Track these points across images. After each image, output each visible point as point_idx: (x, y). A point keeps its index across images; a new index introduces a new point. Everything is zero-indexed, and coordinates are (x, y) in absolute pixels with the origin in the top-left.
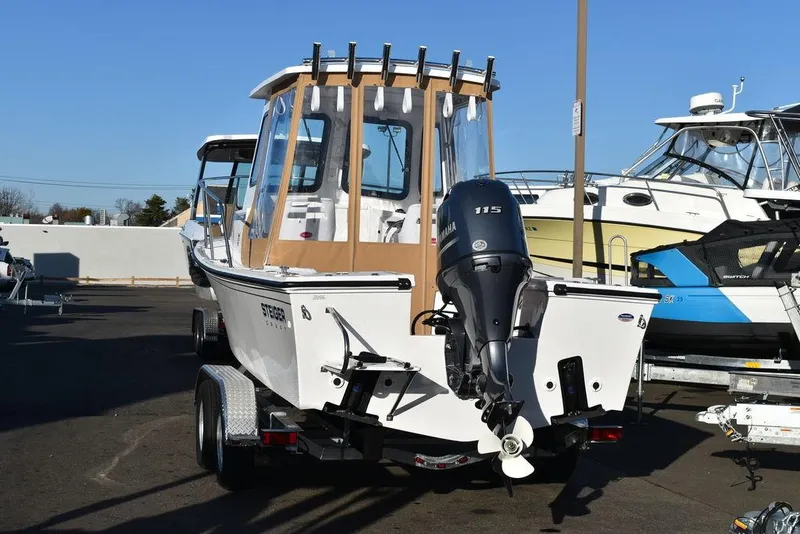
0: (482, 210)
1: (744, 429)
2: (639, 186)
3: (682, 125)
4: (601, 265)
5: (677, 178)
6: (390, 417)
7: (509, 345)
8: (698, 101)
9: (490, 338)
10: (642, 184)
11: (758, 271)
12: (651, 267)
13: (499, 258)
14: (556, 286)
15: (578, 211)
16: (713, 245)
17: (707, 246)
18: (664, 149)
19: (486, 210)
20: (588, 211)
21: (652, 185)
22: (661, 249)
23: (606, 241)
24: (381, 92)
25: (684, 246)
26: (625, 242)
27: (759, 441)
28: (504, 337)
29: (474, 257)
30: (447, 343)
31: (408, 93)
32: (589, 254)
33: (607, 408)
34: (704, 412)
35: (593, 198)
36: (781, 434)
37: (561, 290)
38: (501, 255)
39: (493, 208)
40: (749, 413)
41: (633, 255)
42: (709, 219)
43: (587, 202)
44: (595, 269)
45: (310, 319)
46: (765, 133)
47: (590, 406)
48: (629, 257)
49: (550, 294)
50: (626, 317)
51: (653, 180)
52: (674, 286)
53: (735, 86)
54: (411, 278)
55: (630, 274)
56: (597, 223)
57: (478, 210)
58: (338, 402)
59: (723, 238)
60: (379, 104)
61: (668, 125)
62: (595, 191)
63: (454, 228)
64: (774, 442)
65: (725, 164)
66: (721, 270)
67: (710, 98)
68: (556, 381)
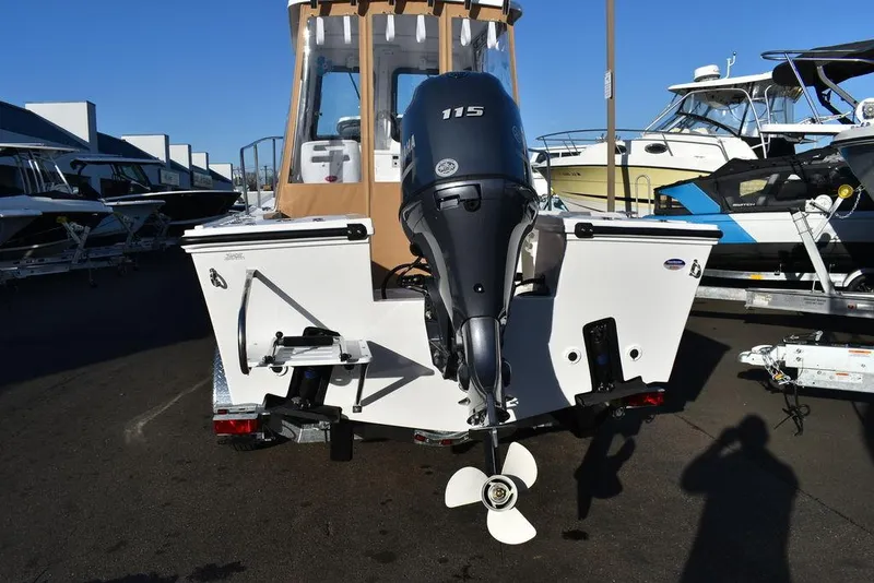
0: (453, 113)
1: (793, 372)
2: (657, 139)
3: (689, 90)
4: (628, 200)
5: (686, 131)
6: (358, 409)
7: (503, 321)
8: (700, 72)
9: (471, 312)
10: (660, 136)
11: (762, 199)
12: (669, 198)
13: (477, 186)
14: (579, 226)
15: (611, 159)
16: (723, 178)
17: (719, 179)
18: (676, 110)
19: (459, 112)
20: (618, 159)
21: (668, 137)
22: (679, 183)
23: (632, 180)
24: (391, 20)
25: (700, 181)
26: (649, 181)
27: (810, 385)
28: (492, 311)
29: (438, 187)
30: (426, 310)
31: (421, 20)
32: (620, 192)
33: (647, 380)
34: (748, 353)
35: (623, 149)
36: (837, 378)
37: (585, 231)
38: (482, 183)
39: (470, 109)
40: (800, 355)
41: (656, 190)
42: (713, 161)
43: (617, 152)
44: (624, 202)
45: (225, 287)
46: (755, 92)
47: (626, 379)
48: (653, 192)
49: (568, 237)
50: (674, 264)
51: (668, 133)
52: (691, 214)
53: (729, 60)
54: (367, 223)
55: (653, 205)
56: (625, 167)
57: (447, 114)
58: (283, 393)
59: (732, 173)
60: (390, 33)
61: (677, 92)
62: (623, 144)
63: (413, 144)
64: (828, 387)
65: (724, 118)
66: (729, 200)
67: (711, 69)
68: (581, 350)
